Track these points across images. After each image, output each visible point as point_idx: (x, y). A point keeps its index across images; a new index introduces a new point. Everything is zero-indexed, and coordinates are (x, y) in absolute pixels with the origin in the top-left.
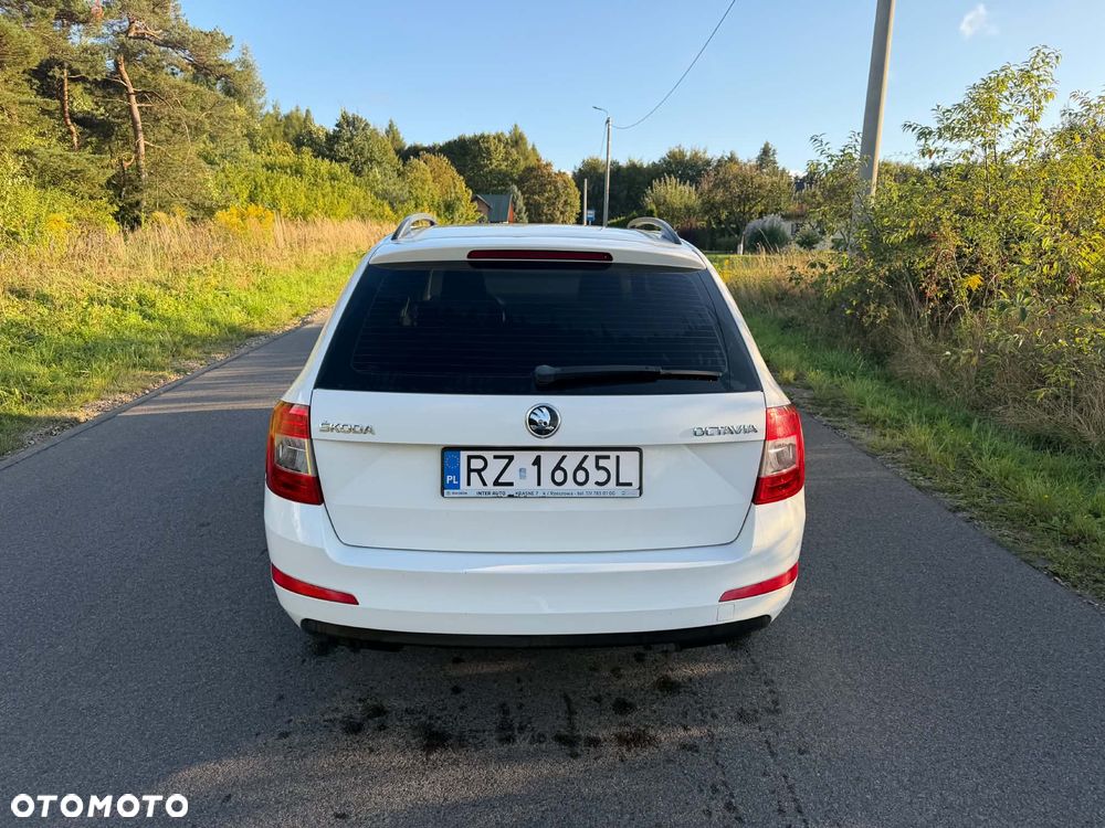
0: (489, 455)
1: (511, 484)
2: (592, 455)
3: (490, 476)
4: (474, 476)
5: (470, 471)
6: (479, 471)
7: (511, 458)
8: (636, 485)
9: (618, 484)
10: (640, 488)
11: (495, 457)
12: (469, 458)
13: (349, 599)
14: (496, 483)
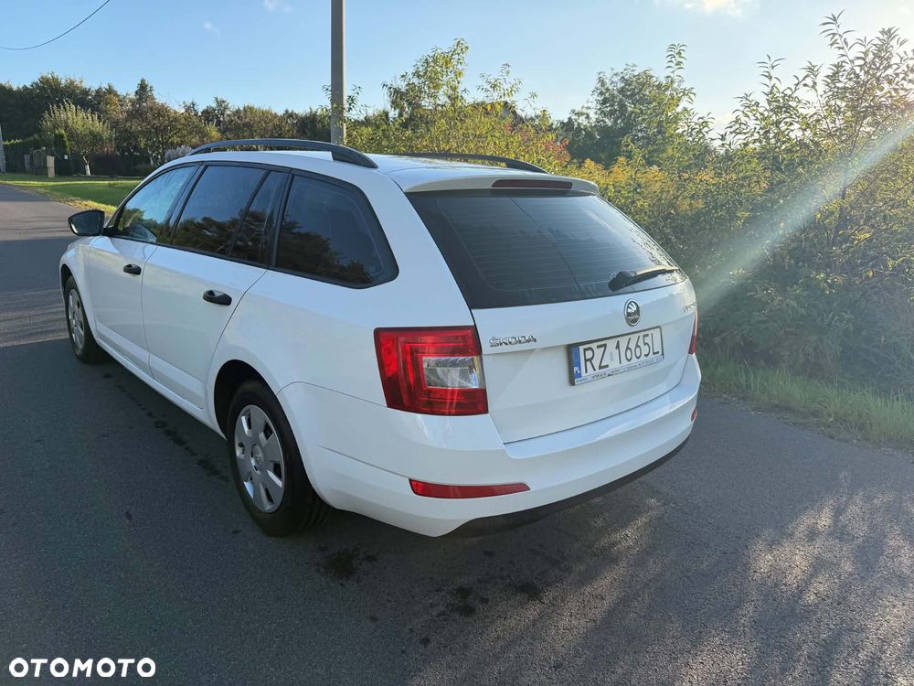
0: (594, 346)
1: (607, 366)
2: (641, 334)
3: (596, 362)
4: (588, 363)
5: (586, 360)
6: (590, 360)
7: (605, 346)
8: (660, 353)
9: (654, 353)
10: (663, 354)
11: (598, 347)
12: (585, 350)
13: (522, 487)
14: (600, 367)
